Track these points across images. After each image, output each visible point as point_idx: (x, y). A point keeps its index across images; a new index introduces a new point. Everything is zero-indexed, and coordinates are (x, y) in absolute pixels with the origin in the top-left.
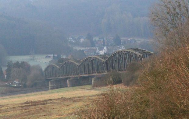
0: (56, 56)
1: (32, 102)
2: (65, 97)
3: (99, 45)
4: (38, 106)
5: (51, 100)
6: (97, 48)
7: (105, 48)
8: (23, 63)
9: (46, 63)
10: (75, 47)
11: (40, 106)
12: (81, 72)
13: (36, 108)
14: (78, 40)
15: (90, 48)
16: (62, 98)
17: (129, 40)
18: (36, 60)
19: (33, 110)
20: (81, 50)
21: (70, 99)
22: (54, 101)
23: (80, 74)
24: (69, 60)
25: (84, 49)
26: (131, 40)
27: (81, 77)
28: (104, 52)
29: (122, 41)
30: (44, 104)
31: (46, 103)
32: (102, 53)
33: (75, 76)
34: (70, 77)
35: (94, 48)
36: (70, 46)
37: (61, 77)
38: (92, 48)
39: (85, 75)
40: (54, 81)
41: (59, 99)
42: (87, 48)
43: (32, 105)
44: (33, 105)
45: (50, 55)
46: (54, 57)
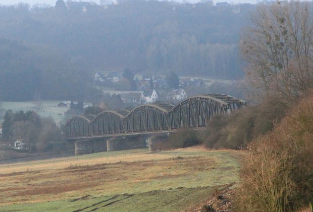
0: (75, 103)
3: (143, 87)
6: (142, 92)
7: (154, 93)
8: (30, 113)
10: (106, 90)
12: (127, 129)
14: (109, 79)
15: (130, 92)
17: (192, 80)
20: (117, 95)
23: (126, 132)
25: (120, 93)
26: (196, 81)
27: (128, 136)
28: (153, 99)
29: (180, 81)
32: (149, 100)
33: (118, 135)
34: (110, 136)
35: (136, 92)
36: (98, 88)
37: (94, 137)
38: (133, 92)
39: (134, 134)
40: (83, 142)
41: (117, 163)
42: (125, 92)
46: (72, 105)
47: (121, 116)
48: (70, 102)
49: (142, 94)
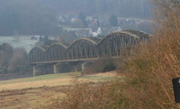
0: (43, 37)
1: (8, 91)
2: (47, 85)
3: (93, 25)
4: (15, 96)
5: (31, 89)
6: (91, 29)
7: (99, 29)
8: (5, 44)
9: (31, 45)
10: (65, 27)
11: (17, 96)
12: (70, 56)
13: (12, 99)
14: (68, 20)
15: (82, 29)
16: (44, 86)
17: (127, 20)
18: (20, 42)
19: (8, 101)
20: (72, 31)
21: (53, 88)
22: (34, 91)
23: (68, 59)
24: (57, 42)
25: (75, 29)
26: (130, 21)
27: (70, 62)
28: (98, 34)
29: (118, 21)
30: (22, 94)
31: (25, 93)
32: (95, 34)
33: (63, 61)
34: (58, 61)
35: (87, 29)
36: (60, 26)
37: (47, 62)
38: (85, 29)
39: (74, 60)
40: (40, 66)
41: (41, 88)
42: (78, 29)
43: (7, 95)
44: (10, 95)
45: (36, 37)
46: (41, 38)
47: (66, 47)
48: (39, 36)
49: (91, 30)
